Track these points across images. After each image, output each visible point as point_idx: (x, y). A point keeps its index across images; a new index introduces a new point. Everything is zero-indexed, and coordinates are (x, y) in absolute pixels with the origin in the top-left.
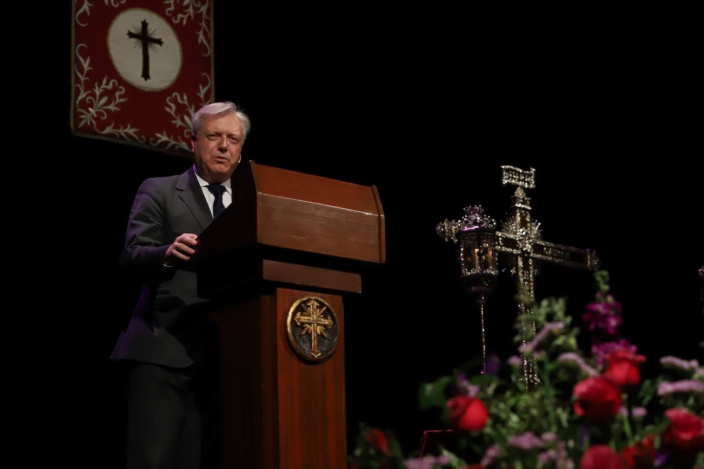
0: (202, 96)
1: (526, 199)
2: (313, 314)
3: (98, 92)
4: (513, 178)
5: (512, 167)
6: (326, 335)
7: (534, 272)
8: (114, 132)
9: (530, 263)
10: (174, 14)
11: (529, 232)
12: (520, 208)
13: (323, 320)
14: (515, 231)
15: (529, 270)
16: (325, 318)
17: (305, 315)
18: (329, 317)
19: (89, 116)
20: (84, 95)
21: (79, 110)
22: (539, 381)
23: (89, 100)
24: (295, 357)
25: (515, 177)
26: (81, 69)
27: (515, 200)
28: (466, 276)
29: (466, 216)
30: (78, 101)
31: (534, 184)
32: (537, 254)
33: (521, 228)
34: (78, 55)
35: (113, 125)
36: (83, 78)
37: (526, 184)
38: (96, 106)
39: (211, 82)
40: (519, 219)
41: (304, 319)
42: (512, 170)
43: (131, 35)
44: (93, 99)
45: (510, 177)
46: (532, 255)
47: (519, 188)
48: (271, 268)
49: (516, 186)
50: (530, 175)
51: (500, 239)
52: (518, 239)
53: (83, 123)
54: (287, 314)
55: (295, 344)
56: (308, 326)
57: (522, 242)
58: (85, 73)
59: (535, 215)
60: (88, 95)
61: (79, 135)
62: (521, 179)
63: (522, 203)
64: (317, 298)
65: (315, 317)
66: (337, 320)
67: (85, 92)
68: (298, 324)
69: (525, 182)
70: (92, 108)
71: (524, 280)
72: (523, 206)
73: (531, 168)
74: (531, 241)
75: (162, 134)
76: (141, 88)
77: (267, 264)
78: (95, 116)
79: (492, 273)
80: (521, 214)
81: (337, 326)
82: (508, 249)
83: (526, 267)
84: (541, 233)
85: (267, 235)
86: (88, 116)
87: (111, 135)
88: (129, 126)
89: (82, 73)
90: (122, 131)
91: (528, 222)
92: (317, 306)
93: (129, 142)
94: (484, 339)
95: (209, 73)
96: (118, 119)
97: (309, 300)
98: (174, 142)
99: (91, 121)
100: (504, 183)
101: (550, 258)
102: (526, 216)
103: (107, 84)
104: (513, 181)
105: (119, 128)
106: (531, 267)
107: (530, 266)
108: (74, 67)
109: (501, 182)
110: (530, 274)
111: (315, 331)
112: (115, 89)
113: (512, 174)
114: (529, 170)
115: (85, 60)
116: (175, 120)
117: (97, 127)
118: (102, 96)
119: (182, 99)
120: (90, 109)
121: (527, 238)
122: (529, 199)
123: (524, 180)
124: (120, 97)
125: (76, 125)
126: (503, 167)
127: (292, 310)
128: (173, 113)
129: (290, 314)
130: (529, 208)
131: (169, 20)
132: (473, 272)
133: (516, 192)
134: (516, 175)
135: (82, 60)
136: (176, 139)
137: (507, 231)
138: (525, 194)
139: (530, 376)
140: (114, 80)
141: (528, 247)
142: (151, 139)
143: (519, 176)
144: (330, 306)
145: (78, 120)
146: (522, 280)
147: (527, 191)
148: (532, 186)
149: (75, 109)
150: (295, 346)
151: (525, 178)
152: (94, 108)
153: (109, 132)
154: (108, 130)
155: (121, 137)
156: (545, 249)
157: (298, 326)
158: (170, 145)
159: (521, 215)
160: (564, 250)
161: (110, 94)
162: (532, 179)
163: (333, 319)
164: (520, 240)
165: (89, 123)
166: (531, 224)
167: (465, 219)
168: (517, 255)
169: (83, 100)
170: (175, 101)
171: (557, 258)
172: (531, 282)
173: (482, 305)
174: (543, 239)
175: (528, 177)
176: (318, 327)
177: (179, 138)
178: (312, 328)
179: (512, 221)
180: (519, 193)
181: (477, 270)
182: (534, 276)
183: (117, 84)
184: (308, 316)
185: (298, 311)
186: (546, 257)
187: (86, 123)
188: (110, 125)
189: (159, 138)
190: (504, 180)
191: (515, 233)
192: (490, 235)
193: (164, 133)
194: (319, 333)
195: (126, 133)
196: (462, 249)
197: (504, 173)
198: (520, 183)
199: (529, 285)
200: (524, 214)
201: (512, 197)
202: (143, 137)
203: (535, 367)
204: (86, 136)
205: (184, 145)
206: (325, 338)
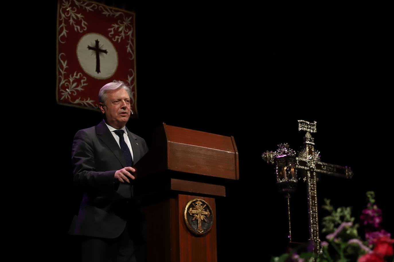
0: (129, 82)
1: (312, 139)
2: (199, 209)
3: (71, 80)
4: (304, 127)
5: (304, 121)
6: (206, 221)
7: (316, 180)
8: (80, 102)
9: (314, 175)
10: (114, 36)
11: (313, 157)
12: (308, 144)
13: (204, 212)
14: (306, 156)
15: (313, 178)
16: (206, 211)
17: (195, 210)
18: (208, 210)
20: (64, 82)
21: (61, 90)
22: (320, 240)
23: (67, 84)
24: (189, 233)
25: (305, 126)
26: (62, 67)
27: (306, 139)
28: (280, 183)
29: (279, 149)
30: (60, 85)
31: (316, 130)
32: (318, 169)
33: (309, 155)
34: (60, 59)
35: (80, 98)
36: (63, 72)
37: (312, 130)
38: (71, 88)
39: (135, 74)
40: (308, 150)
41: (194, 211)
42: (304, 123)
43: (90, 48)
44: (69, 84)
45: (302, 126)
46: (315, 170)
47: (308, 132)
48: (175, 183)
49: (306, 132)
50: (314, 125)
51: (298, 161)
52: (307, 161)
53: (63, 97)
54: (184, 209)
55: (190, 226)
56: (196, 216)
57: (310, 163)
58: (64, 69)
59: (317, 148)
60: (66, 82)
61: (61, 104)
62: (309, 127)
63: (310, 141)
64: (201, 200)
65: (200, 210)
66: (212, 212)
67: (64, 80)
68: (191, 215)
69: (311, 129)
70: (68, 89)
71: (311, 184)
72: (310, 143)
73: (314, 121)
74: (314, 162)
76: (96, 78)
77: (174, 181)
78: (70, 93)
79: (294, 181)
80: (309, 147)
81: (212, 215)
82: (302, 167)
83: (312, 177)
84: (320, 157)
85: (173, 165)
86: (66, 94)
87: (79, 104)
88: (89, 99)
89: (62, 69)
90: (85, 102)
91: (313, 152)
92: (201, 204)
93: (89, 108)
94: (289, 218)
95: (133, 69)
97: (197, 201)
99: (68, 97)
100: (299, 130)
101: (325, 172)
102: (312, 148)
103: (77, 75)
104: (305, 129)
105: (83, 100)
106: (315, 177)
108: (58, 66)
110: (314, 181)
111: (200, 218)
112: (81, 78)
113: (304, 125)
114: (313, 123)
115: (64, 62)
117: (71, 99)
118: (73, 82)
120: (67, 90)
121: (312, 161)
122: (314, 139)
123: (310, 128)
124: (84, 83)
125: (59, 98)
126: (299, 121)
127: (187, 206)
129: (186, 209)
130: (314, 144)
131: (110, 39)
132: (283, 180)
133: (306, 135)
134: (306, 125)
135: (62, 62)
137: (301, 157)
138: (311, 136)
139: (315, 238)
140: (80, 73)
141: (313, 166)
144: (208, 204)
145: (60, 96)
146: (309, 184)
147: (312, 134)
148: (315, 131)
149: (59, 90)
150: (189, 227)
151: (311, 127)
152: (69, 89)
153: (78, 102)
154: (77, 101)
155: (85, 105)
156: (322, 166)
157: (191, 216)
159: (309, 148)
160: (333, 167)
161: (78, 81)
162: (315, 127)
163: (210, 211)
164: (309, 162)
165: (66, 97)
166: (315, 153)
167: (279, 151)
168: (307, 170)
169: (63, 85)
171: (329, 171)
172: (315, 185)
173: (289, 199)
174: (321, 161)
175: (313, 126)
176: (202, 216)
178: (199, 217)
179: (304, 152)
180: (308, 135)
181: (286, 179)
182: (316, 182)
183: (82, 75)
184: (196, 210)
185: (191, 207)
186: (323, 171)
187: (65, 97)
188: (78, 98)
190: (299, 128)
191: (306, 158)
192: (292, 160)
194: (202, 219)
195: (87, 103)
196: (277, 168)
197: (299, 124)
198: (308, 130)
199: (314, 187)
200: (311, 147)
201: (304, 137)
202: (97, 105)
203: (318, 233)
204: (65, 104)
206: (206, 222)
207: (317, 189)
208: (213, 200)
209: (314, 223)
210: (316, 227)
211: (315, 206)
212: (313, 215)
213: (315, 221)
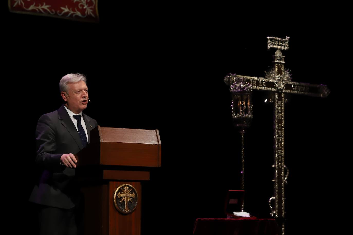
1: (282, 57)
2: (126, 193)
4: (274, 44)
5: (274, 37)
7: (285, 100)
8: (35, 9)
9: (283, 96)
11: (283, 77)
12: (278, 63)
13: (130, 194)
14: (274, 77)
15: (281, 100)
16: (132, 193)
18: (134, 193)
22: (285, 166)
24: (117, 213)
25: (275, 43)
27: (275, 58)
28: (234, 118)
31: (288, 47)
32: (287, 90)
33: (278, 75)
35: (34, 4)
37: (283, 47)
40: (277, 69)
42: (274, 39)
45: (272, 44)
46: (284, 91)
47: (278, 50)
48: (107, 174)
49: (276, 49)
50: (285, 41)
51: (264, 82)
52: (275, 82)
53: (16, 4)
54: (114, 194)
56: (124, 198)
57: (278, 83)
59: (287, 67)
61: (14, 12)
62: (280, 44)
63: (279, 60)
66: (137, 194)
68: (119, 198)
69: (282, 46)
71: (278, 107)
73: (287, 37)
74: (284, 82)
75: (65, 7)
77: (105, 172)
79: (249, 116)
80: (278, 66)
82: (269, 89)
83: (280, 98)
84: (291, 77)
87: (33, 11)
88: (45, 4)
90: (40, 8)
91: (283, 71)
93: (45, 14)
97: (124, 186)
98: (72, 12)
100: (268, 48)
101: (295, 92)
102: (281, 68)
104: (275, 46)
105: (38, 6)
107: (283, 97)
109: (267, 47)
110: (282, 102)
111: (127, 200)
113: (274, 42)
114: (285, 38)
117: (25, 6)
121: (281, 81)
122: (284, 56)
123: (282, 45)
125: (12, 5)
126: (268, 38)
127: (116, 191)
129: (115, 193)
130: (284, 62)
132: (238, 116)
133: (276, 53)
136: (74, 10)
137: (269, 77)
138: (281, 54)
139: (280, 164)
141: (282, 86)
142: (58, 11)
143: (278, 43)
144: (134, 188)
145: (13, 2)
146: (277, 106)
147: (283, 51)
148: (286, 48)
150: (118, 208)
151: (282, 44)
153: (32, 9)
154: (32, 7)
155: (40, 12)
156: (293, 86)
158: (70, 14)
159: (278, 68)
160: (305, 86)
162: (287, 44)
163: (136, 194)
164: (277, 83)
165: (20, 3)
166: (285, 72)
168: (274, 92)
171: (300, 91)
173: (243, 134)
174: (292, 81)
175: (284, 43)
176: (128, 198)
177: (76, 9)
179: (272, 71)
180: (278, 54)
182: (285, 103)
184: (124, 194)
186: (294, 91)
187: (18, 4)
188: (32, 4)
189: (64, 10)
190: (268, 46)
191: (274, 78)
193: (66, 7)
195: (43, 9)
197: (269, 41)
198: (279, 47)
199: (281, 109)
200: (280, 66)
201: (273, 56)
202: (53, 10)
203: (283, 158)
204: (18, 12)
205: (79, 14)
206: (131, 203)
207: (285, 112)
208: (139, 183)
209: (279, 148)
210: (282, 152)
211: (281, 129)
212: (278, 140)
213: (281, 145)
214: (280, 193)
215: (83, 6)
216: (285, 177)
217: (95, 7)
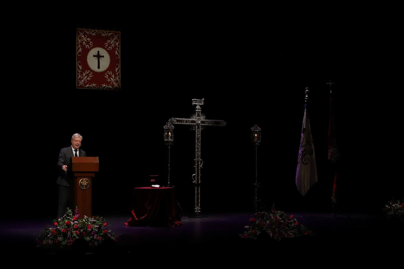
0: (116, 71)
3: (84, 75)
6: (87, 185)
10: (108, 47)
11: (200, 118)
18: (87, 182)
19: (81, 83)
22: (201, 160)
23: (82, 77)
26: (79, 69)
27: (196, 109)
28: (165, 141)
30: (78, 78)
32: (203, 124)
33: (197, 117)
34: (78, 64)
35: (89, 84)
36: (80, 72)
37: (201, 104)
39: (120, 66)
41: (82, 183)
42: (196, 100)
43: (94, 56)
45: (195, 102)
46: (200, 124)
51: (190, 121)
54: (79, 182)
55: (81, 187)
57: (197, 121)
59: (202, 113)
63: (198, 110)
64: (85, 178)
65: (85, 182)
67: (80, 75)
70: (83, 80)
74: (201, 120)
76: (97, 72)
77: (75, 174)
78: (84, 82)
80: (198, 113)
81: (89, 183)
82: (192, 124)
83: (198, 128)
84: (205, 117)
87: (88, 87)
88: (94, 83)
89: (79, 70)
90: (91, 85)
91: (200, 115)
93: (94, 88)
95: (119, 64)
96: (90, 82)
97: (83, 179)
99: (82, 84)
100: (193, 105)
103: (87, 72)
104: (196, 104)
106: (200, 128)
108: (77, 69)
110: (199, 130)
114: (202, 99)
116: (108, 79)
117: (84, 85)
119: (110, 73)
121: (199, 120)
122: (201, 108)
124: (91, 75)
125: (78, 86)
126: (193, 100)
128: (107, 78)
130: (201, 111)
131: (106, 49)
135: (79, 66)
136: (108, 85)
137: (193, 118)
139: (198, 159)
140: (89, 71)
141: (200, 122)
142: (100, 87)
143: (198, 102)
144: (88, 180)
145: (78, 84)
146: (196, 132)
147: (200, 106)
149: (78, 81)
154: (87, 86)
155: (91, 87)
156: (205, 122)
158: (106, 87)
160: (212, 121)
161: (88, 75)
162: (203, 102)
168: (195, 125)
169: (80, 78)
170: (108, 74)
171: (209, 124)
173: (169, 148)
174: (205, 119)
175: (201, 101)
179: (194, 115)
180: (198, 107)
182: (201, 131)
185: (81, 181)
186: (206, 124)
189: (103, 86)
191: (195, 119)
193: (105, 84)
194: (85, 185)
195: (93, 86)
198: (198, 104)
199: (199, 133)
202: (98, 86)
203: (200, 156)
204: (80, 88)
205: (110, 87)
207: (201, 134)
208: (90, 178)
210: (199, 153)
211: (199, 143)
212: (197, 147)
213: (199, 150)
214: (198, 172)
215: (113, 83)
216: (201, 165)
217: (119, 83)
